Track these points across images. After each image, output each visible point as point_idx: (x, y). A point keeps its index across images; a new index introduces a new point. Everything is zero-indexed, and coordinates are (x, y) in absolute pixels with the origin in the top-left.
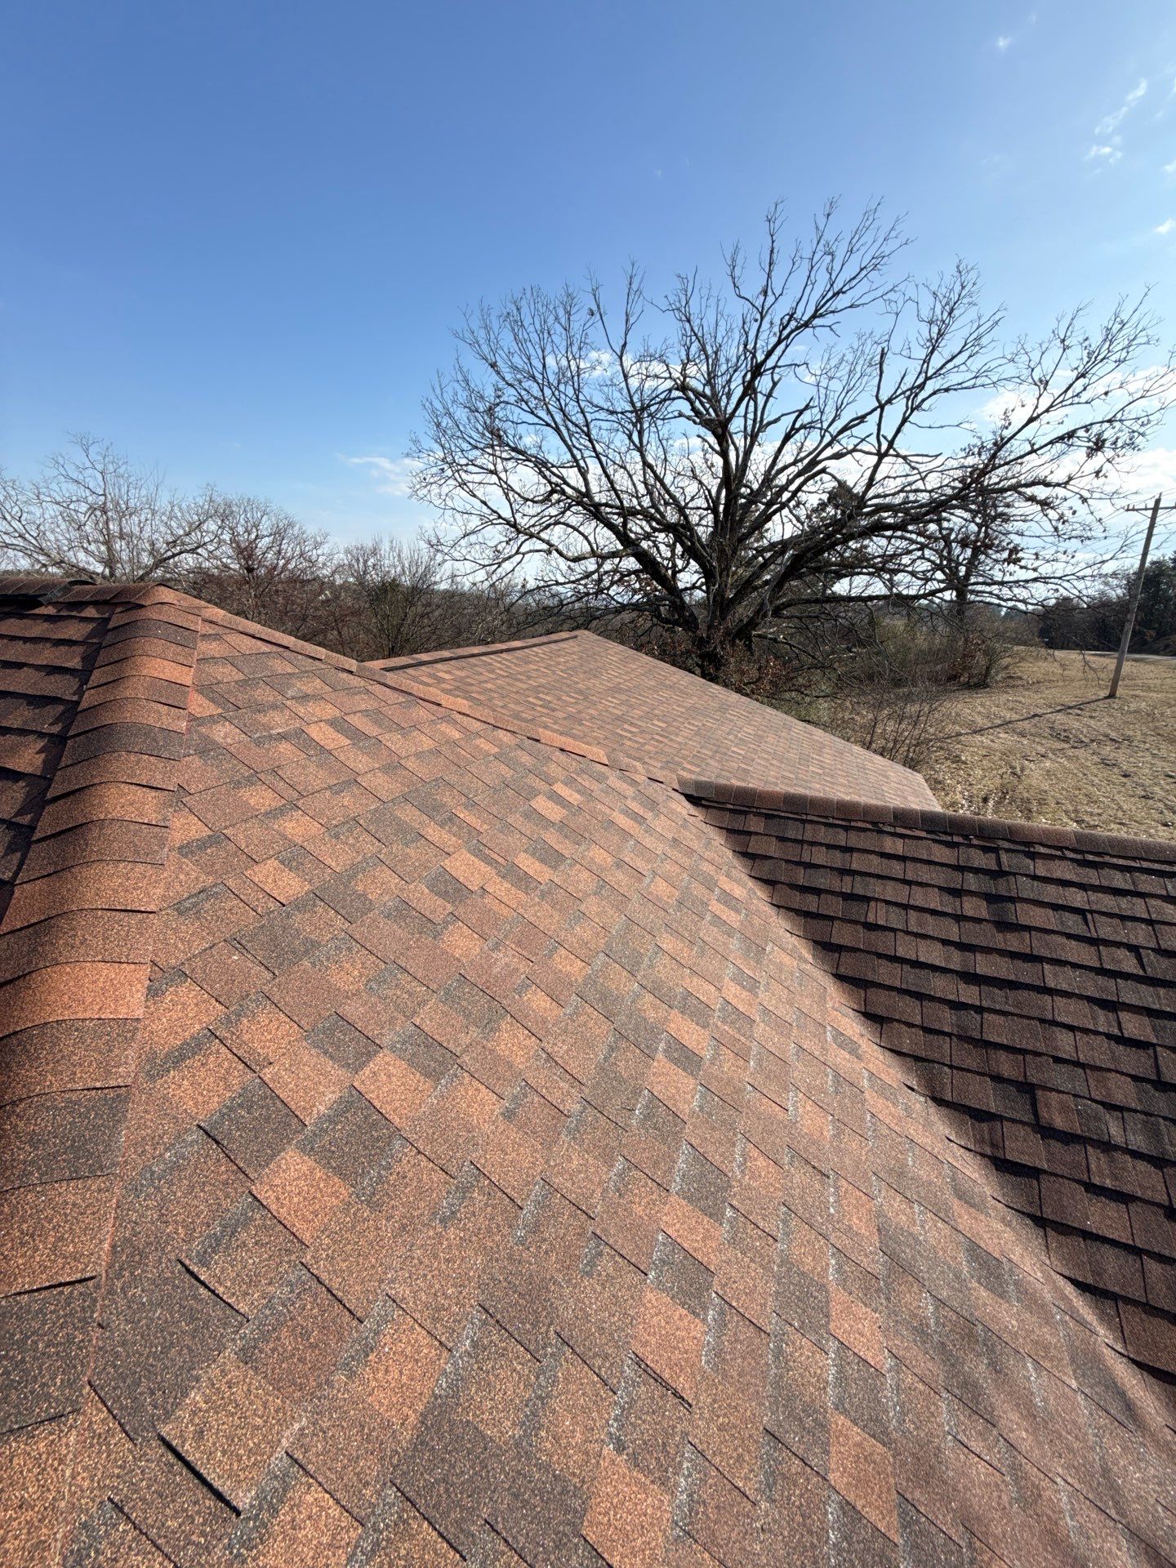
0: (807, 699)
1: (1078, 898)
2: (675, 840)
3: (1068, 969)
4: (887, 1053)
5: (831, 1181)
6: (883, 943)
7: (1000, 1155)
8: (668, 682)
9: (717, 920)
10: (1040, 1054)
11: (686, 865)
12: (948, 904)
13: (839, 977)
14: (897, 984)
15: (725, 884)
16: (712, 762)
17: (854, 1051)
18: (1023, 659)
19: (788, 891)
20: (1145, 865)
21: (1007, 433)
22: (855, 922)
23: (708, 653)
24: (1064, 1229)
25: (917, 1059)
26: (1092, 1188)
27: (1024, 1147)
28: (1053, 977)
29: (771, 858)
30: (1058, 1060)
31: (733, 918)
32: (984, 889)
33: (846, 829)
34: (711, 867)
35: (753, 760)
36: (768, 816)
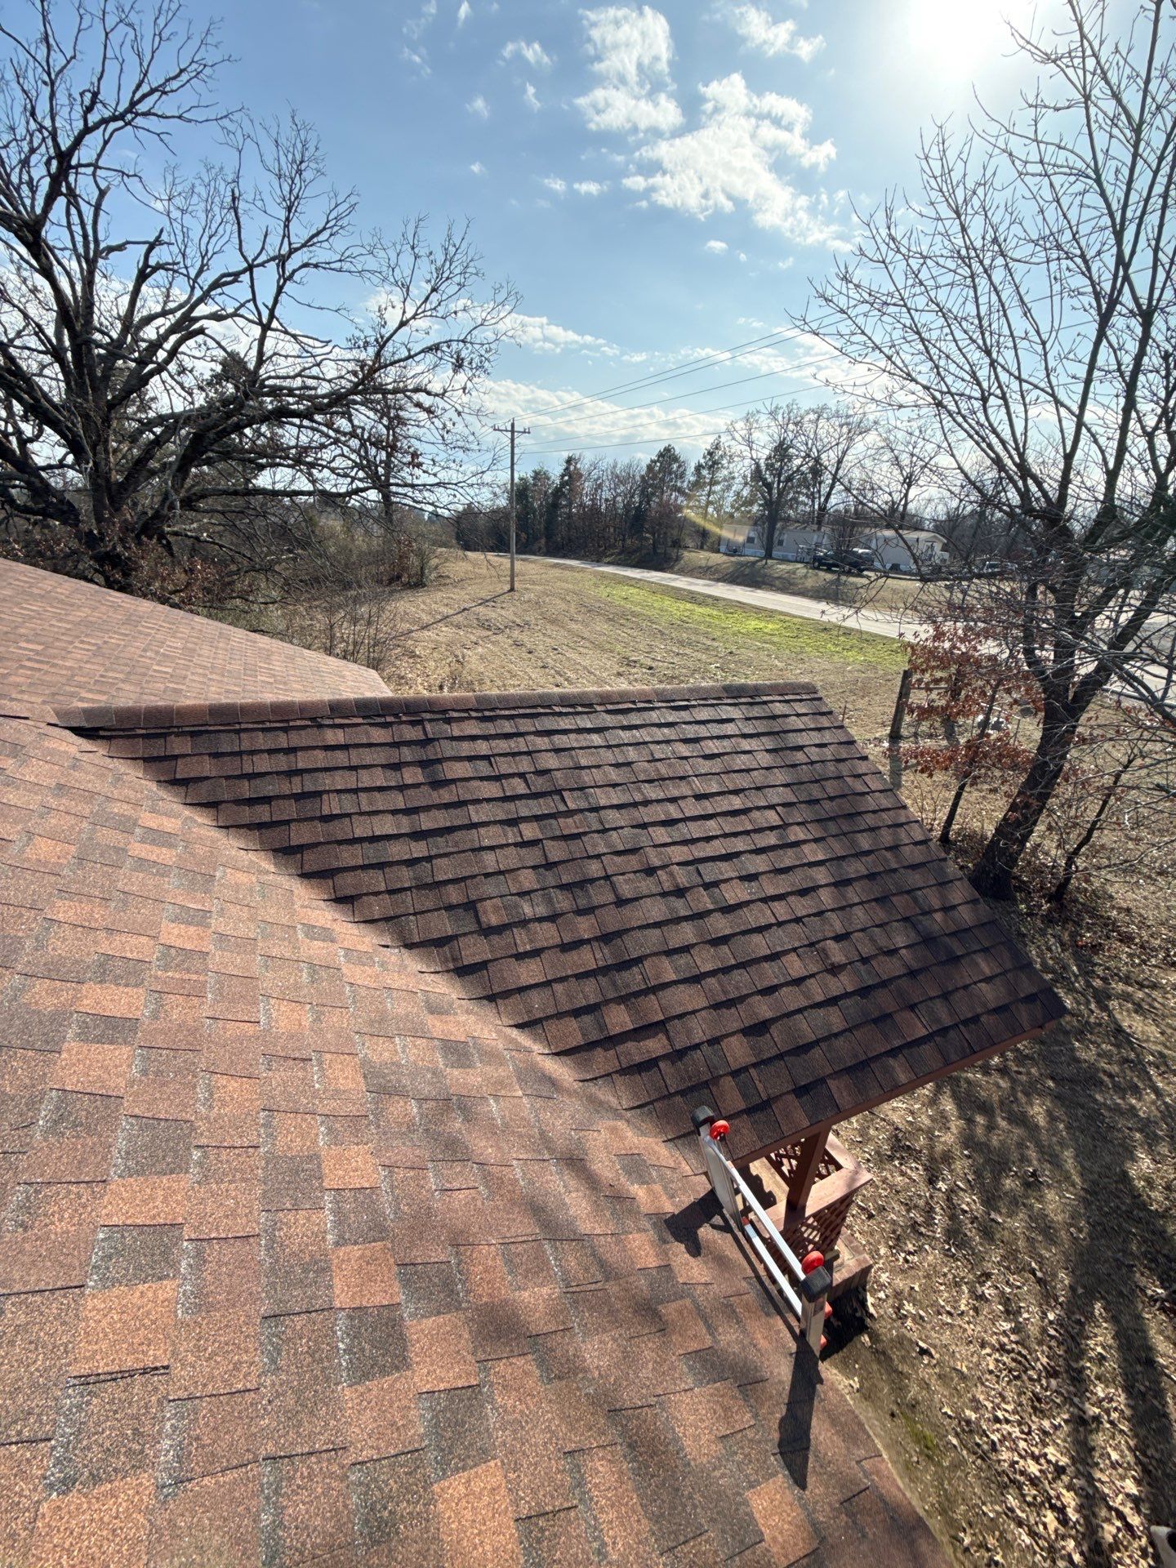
0: (255, 607)
1: (483, 748)
2: (60, 787)
3: (485, 805)
4: (362, 926)
5: (314, 1062)
6: (340, 830)
7: (460, 965)
8: (36, 591)
9: (142, 863)
10: (474, 877)
11: (86, 813)
12: (392, 779)
13: (305, 876)
14: (360, 862)
15: (149, 820)
16: (127, 687)
17: (327, 935)
18: (447, 560)
19: (235, 808)
20: (522, 711)
21: (386, 332)
22: (312, 819)
23: (107, 553)
24: (507, 994)
25: (387, 919)
26: (520, 957)
27: (474, 950)
28: (477, 814)
29: (207, 778)
30: (487, 875)
31: (165, 855)
32: (417, 758)
33: (285, 730)
34: (125, 806)
35: (185, 678)
36: (193, 734)
